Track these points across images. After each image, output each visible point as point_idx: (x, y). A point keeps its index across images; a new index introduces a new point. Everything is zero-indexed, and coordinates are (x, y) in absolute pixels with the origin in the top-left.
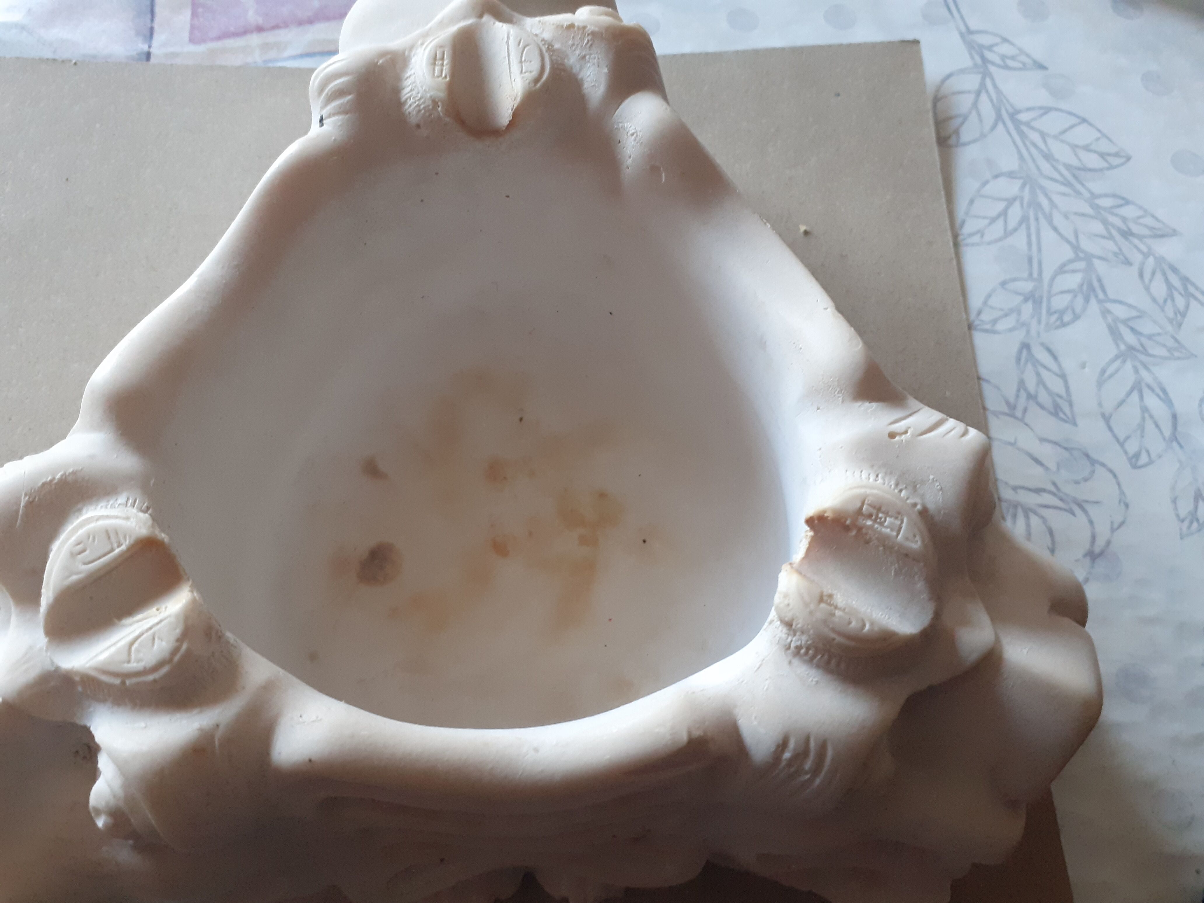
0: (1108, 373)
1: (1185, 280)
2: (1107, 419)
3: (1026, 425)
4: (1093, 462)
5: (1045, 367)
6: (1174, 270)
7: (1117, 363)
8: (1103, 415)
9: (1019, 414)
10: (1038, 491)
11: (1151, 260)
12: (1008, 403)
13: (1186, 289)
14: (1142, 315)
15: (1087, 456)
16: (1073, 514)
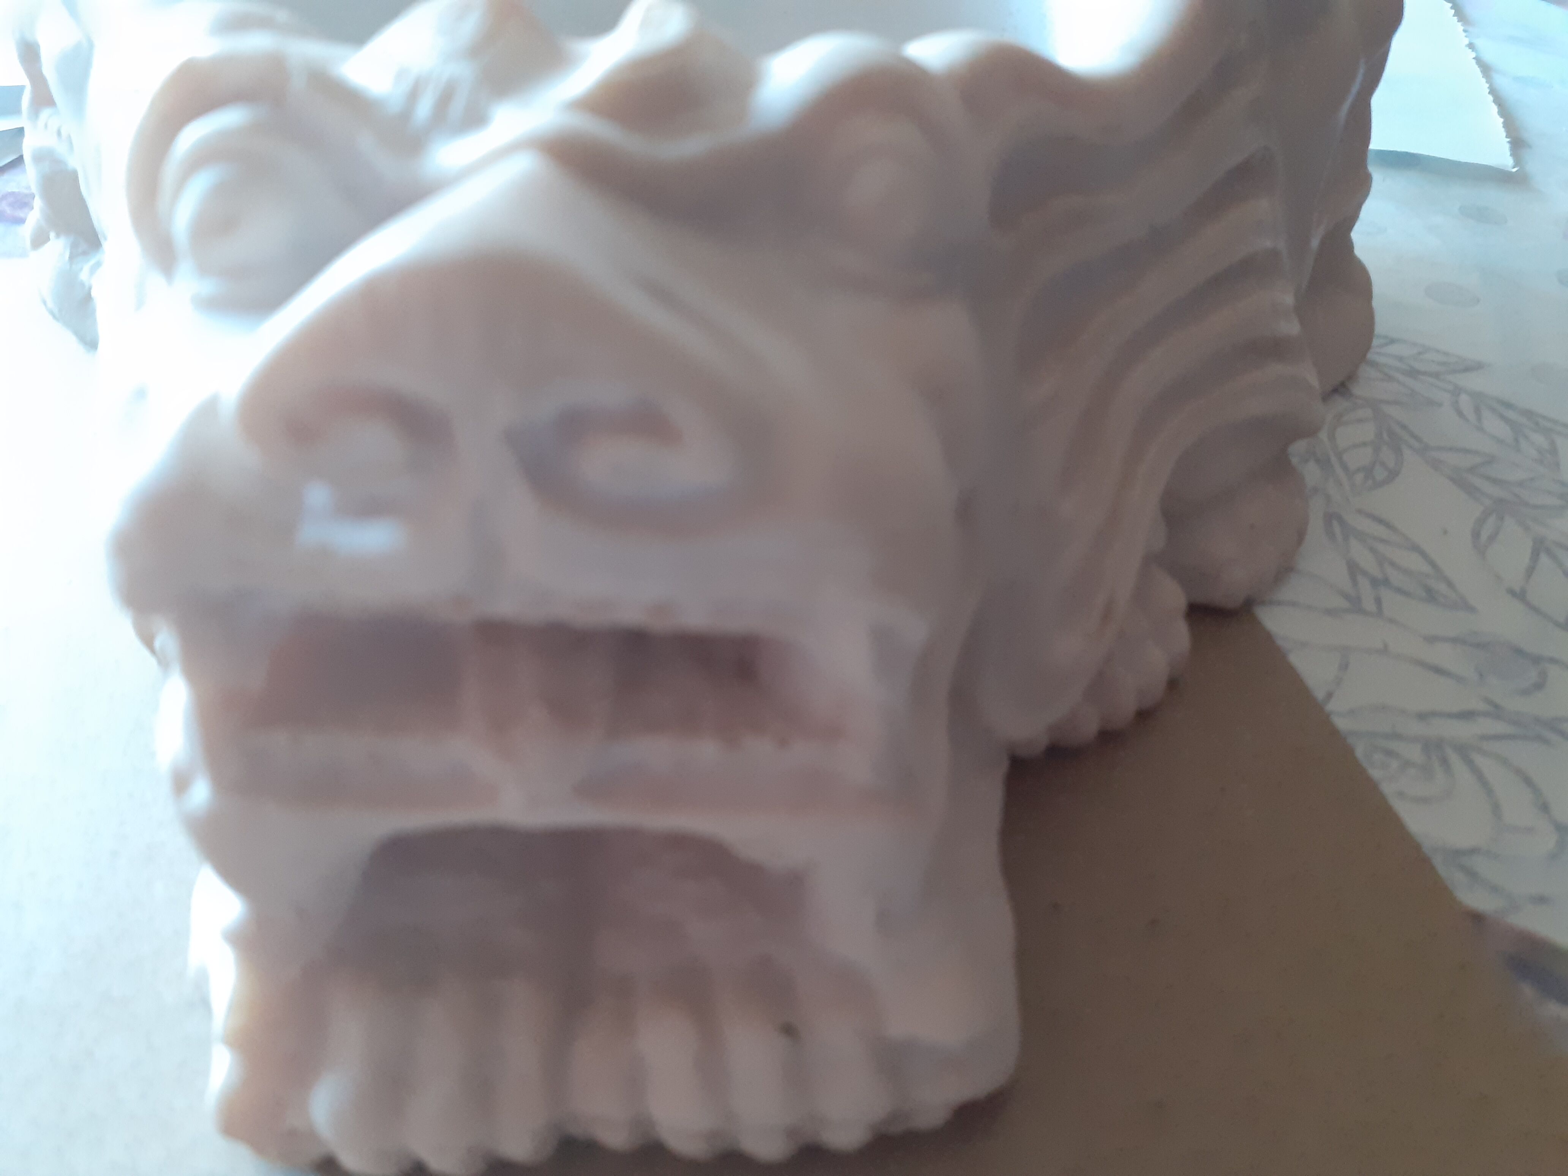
0: (1484, 535)
1: (1529, 414)
2: (1520, 595)
3: (1392, 621)
4: (1537, 660)
5: (1383, 541)
6: (1509, 406)
7: (1492, 520)
8: (1512, 592)
9: (1369, 604)
10: (1467, 715)
11: (1464, 398)
12: (1347, 597)
13: (1537, 424)
14: (1491, 460)
15: (1519, 651)
16: (1546, 741)
